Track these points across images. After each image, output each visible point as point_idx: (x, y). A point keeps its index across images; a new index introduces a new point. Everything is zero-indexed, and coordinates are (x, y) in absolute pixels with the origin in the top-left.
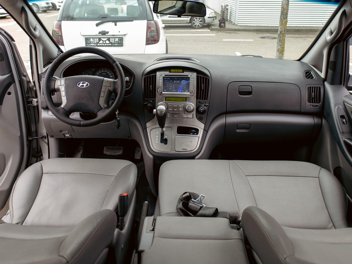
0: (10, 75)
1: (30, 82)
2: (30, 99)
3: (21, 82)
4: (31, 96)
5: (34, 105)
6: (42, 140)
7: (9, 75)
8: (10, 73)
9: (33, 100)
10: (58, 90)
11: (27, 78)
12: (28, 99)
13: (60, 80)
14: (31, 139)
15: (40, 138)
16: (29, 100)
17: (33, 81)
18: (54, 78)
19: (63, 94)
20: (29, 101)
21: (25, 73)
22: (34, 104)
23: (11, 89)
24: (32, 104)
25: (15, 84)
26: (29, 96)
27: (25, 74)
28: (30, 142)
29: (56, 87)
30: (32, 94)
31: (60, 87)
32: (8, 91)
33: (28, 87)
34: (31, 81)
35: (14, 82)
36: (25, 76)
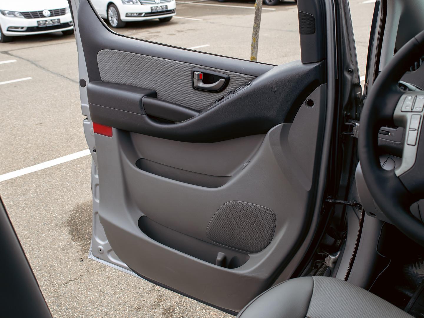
0: (319, 65)
1: (358, 85)
2: (351, 121)
3: (340, 82)
4: (354, 116)
5: (354, 136)
6: (353, 208)
7: (317, 64)
8: (320, 61)
9: (355, 124)
10: (401, 123)
11: (354, 76)
12: (347, 121)
13: (414, 97)
14: (330, 201)
15: (350, 205)
16: (348, 123)
17: (365, 85)
18: (401, 85)
19: (411, 137)
20: (348, 125)
21: (351, 65)
22: (355, 133)
23: (315, 95)
24: (351, 133)
25: (327, 85)
26: (349, 114)
27: (352, 67)
28: (326, 208)
29: (397, 112)
30: (356, 112)
31: (409, 115)
32: (309, 98)
33: (353, 95)
34: (363, 84)
35: (325, 80)
36: (351, 72)
